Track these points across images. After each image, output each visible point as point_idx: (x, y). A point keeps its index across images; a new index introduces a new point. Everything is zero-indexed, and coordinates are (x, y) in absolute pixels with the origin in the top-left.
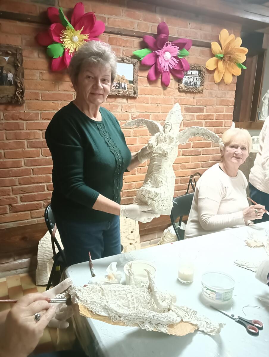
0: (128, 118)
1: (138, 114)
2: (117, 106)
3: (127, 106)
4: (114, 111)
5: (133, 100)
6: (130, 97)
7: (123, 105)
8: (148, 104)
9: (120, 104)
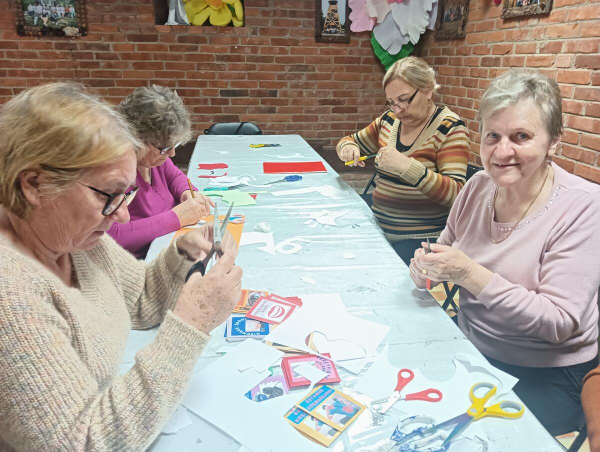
0: (535, 51)
1: (548, 41)
2: (526, 32)
3: (536, 30)
4: (524, 39)
5: (545, 20)
6: (537, 14)
7: (534, 28)
8: (563, 22)
9: (530, 28)
